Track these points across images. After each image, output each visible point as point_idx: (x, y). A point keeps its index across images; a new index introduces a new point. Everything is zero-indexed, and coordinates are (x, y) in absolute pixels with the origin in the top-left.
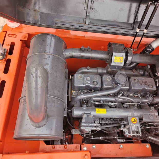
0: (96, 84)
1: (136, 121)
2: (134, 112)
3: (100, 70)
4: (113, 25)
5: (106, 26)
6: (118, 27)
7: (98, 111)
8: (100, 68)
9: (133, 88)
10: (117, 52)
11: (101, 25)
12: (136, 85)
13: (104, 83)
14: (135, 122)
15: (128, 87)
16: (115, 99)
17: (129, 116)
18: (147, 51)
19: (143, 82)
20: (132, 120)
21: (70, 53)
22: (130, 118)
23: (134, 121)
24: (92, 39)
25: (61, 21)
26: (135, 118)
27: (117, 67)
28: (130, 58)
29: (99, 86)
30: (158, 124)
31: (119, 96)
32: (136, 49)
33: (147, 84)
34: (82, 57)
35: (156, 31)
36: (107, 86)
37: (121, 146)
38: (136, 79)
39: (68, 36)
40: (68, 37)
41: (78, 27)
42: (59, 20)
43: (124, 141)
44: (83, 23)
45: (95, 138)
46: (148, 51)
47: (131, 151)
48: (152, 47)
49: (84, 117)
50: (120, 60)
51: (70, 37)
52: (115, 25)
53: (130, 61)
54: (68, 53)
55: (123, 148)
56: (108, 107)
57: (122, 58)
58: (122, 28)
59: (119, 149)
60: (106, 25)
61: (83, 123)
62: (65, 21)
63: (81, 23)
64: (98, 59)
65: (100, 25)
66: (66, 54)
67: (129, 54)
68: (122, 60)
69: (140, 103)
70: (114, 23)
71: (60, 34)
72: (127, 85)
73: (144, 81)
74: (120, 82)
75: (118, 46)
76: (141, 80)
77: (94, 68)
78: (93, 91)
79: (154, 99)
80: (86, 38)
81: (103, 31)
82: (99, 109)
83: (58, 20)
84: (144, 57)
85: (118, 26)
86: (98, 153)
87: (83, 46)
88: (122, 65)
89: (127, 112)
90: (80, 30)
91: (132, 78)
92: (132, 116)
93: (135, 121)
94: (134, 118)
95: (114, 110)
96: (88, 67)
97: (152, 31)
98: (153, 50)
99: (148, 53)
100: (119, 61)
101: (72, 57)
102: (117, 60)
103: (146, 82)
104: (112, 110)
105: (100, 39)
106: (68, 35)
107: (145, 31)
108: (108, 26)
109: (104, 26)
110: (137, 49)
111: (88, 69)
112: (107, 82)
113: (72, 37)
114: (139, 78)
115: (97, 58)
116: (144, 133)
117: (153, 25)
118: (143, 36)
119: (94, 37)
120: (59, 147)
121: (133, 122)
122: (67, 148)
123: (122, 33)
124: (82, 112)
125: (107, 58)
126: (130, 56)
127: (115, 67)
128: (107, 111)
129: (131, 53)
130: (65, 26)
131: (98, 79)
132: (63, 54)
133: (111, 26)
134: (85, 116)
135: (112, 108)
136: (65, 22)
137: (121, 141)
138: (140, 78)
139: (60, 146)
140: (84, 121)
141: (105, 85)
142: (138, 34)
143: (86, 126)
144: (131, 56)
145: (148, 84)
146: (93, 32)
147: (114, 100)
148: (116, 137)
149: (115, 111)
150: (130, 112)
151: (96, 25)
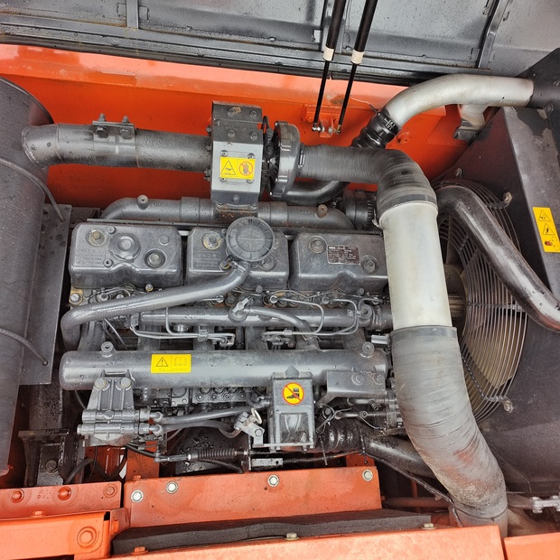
0: (157, 263)
1: (301, 397)
2: (300, 363)
3: (189, 210)
4: (240, 33)
5: (213, 35)
6: (261, 41)
7: (160, 364)
8: (193, 199)
9: (302, 275)
10: (228, 140)
11: (193, 33)
12: (315, 263)
13: (191, 259)
14: (295, 401)
15: (281, 270)
16: (229, 317)
17: (278, 379)
18: (375, 135)
19: (341, 252)
20: (287, 393)
21: (49, 145)
22: (280, 385)
23: (292, 397)
24: (164, 87)
25: (23, 11)
26: (296, 386)
27: (236, 198)
28: (287, 164)
29: (169, 269)
30: (387, 400)
31: (239, 307)
32: (335, 127)
33: (357, 258)
34: (102, 158)
35: (410, 58)
36: (200, 268)
37: (274, 480)
38: (318, 243)
39: (63, 74)
40: (65, 78)
41: (96, 40)
42: (18, 10)
43: (277, 462)
44: (117, 22)
45: (169, 459)
46: (378, 134)
47: (307, 496)
48: (388, 119)
49: (96, 390)
50: (246, 171)
51: (73, 79)
52: (248, 33)
53: (288, 173)
54: (42, 145)
55: (280, 487)
56: (204, 348)
57: (252, 161)
58: (277, 43)
59: (266, 489)
60: (210, 31)
61: (90, 411)
62: (40, 13)
63: (107, 21)
64: (168, 168)
65: (188, 33)
66: (33, 149)
67: (284, 148)
68: (250, 170)
69: (321, 331)
70: (243, 26)
71: (29, 68)
72: (281, 264)
73: (347, 248)
74: (246, 256)
75: (236, 117)
76: (335, 242)
77: (169, 201)
78: (149, 287)
79: (376, 312)
80: (138, 85)
81: (202, 56)
82: (164, 356)
83: (12, 9)
84: (348, 158)
85: (261, 36)
86: (186, 507)
87: (102, 115)
88: (256, 188)
89: (270, 362)
90: (111, 52)
91: (303, 239)
92: (288, 379)
93: (295, 395)
94: (293, 386)
95: (223, 358)
96: (143, 198)
97: (394, 56)
98: (395, 129)
99: (379, 143)
100: (240, 176)
101: (60, 160)
102: (231, 172)
103: (355, 252)
104: (214, 359)
105: (198, 89)
106: (62, 72)
107: (357, 57)
108: (220, 36)
109: (204, 34)
110: (339, 126)
111: (143, 207)
112: (204, 255)
113: (81, 80)
114: (331, 236)
115: (164, 163)
116: (352, 431)
117: (396, 34)
118: (352, 76)
119: (171, 78)
120: (39, 497)
121: (289, 400)
122: (68, 496)
123: (279, 64)
124: (98, 371)
125: (201, 161)
126: (287, 154)
127: (228, 196)
128: (194, 362)
129: (293, 144)
130: (44, 34)
131: (166, 242)
132: (21, 149)
133: (233, 37)
134: (100, 386)
135: (222, 349)
136: (39, 18)
137: (265, 465)
138: (334, 236)
139: (41, 491)
140: (94, 403)
141: (195, 267)
142: (331, 67)
143: (99, 422)
144: (291, 154)
145: (362, 258)
146: (163, 58)
147: (225, 321)
148: (245, 453)
149: (226, 360)
150: (284, 362)
151: (170, 30)
